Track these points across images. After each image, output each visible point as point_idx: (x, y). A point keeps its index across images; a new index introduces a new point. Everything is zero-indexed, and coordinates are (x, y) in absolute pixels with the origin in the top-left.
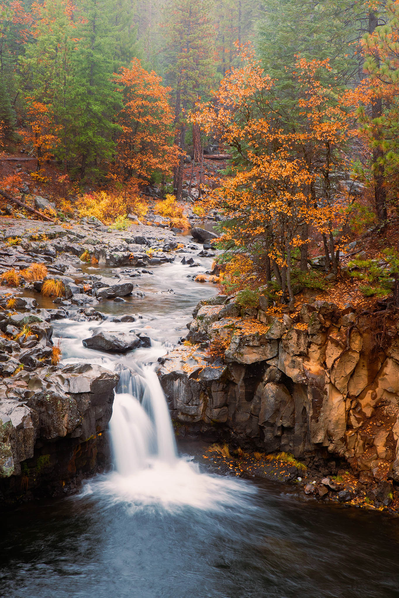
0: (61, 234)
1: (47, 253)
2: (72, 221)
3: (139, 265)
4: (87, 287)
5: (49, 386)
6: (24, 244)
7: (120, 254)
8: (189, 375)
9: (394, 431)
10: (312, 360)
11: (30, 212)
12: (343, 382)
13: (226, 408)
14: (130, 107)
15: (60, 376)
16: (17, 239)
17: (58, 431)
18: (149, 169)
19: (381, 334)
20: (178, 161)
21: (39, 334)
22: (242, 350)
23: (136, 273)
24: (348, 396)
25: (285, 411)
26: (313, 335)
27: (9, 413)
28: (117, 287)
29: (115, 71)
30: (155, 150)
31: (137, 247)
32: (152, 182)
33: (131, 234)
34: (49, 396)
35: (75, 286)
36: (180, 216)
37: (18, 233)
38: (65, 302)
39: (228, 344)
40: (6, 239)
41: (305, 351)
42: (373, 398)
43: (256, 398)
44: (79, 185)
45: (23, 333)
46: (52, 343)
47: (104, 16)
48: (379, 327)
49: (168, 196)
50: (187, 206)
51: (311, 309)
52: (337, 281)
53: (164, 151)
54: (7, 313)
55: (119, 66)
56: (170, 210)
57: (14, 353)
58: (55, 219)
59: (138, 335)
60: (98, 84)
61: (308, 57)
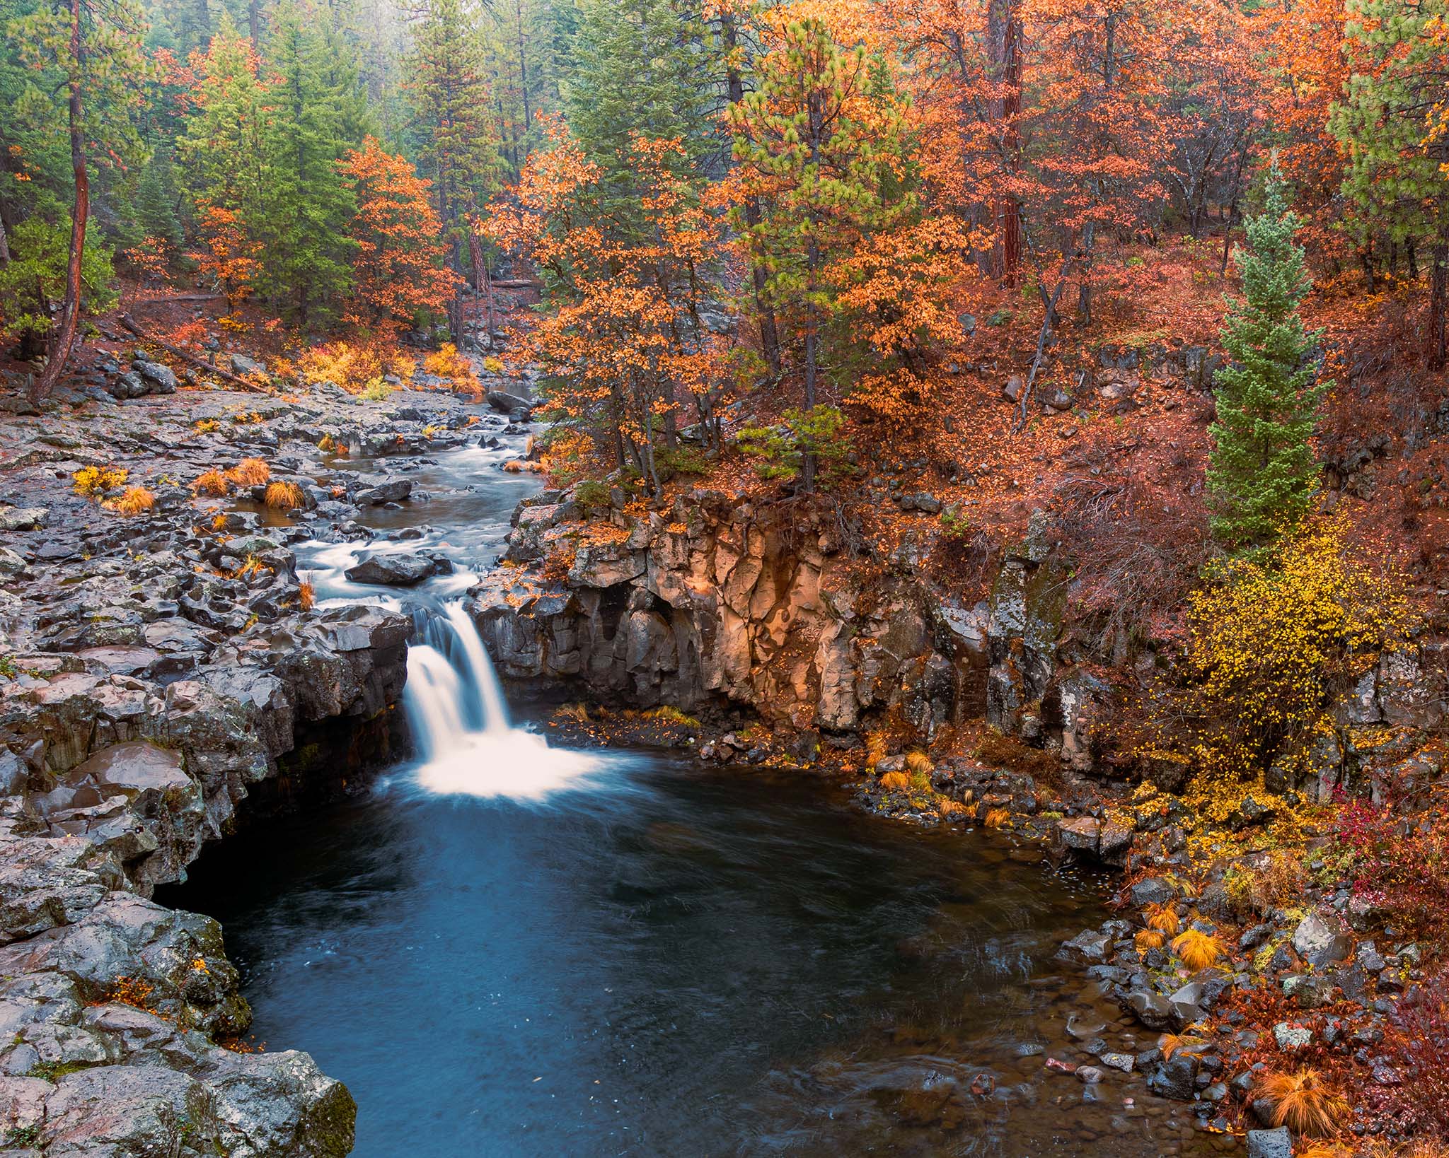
0: (283, 412)
1: (263, 441)
2: (297, 391)
3: (414, 452)
4: (339, 489)
5: (305, 643)
6: (225, 430)
7: (382, 437)
8: (517, 610)
9: (816, 661)
10: (696, 575)
11: (226, 380)
12: (743, 601)
13: (576, 652)
14: (368, 212)
15: (320, 628)
16: (212, 423)
17: (327, 708)
18: (409, 306)
19: (789, 531)
20: (453, 292)
21: (275, 567)
22: (594, 568)
23: (411, 464)
24: (751, 621)
25: (663, 649)
26: (695, 539)
27: (248, 688)
28: (386, 488)
29: (338, 157)
30: (415, 276)
31: (407, 426)
32: (415, 325)
33: (394, 406)
34: (306, 658)
35: (320, 489)
36: (466, 374)
37: (210, 413)
38: (307, 515)
39: (572, 561)
40: (193, 424)
41: (686, 562)
42: (785, 620)
43: (619, 635)
44: (300, 334)
45: (248, 567)
46: (297, 579)
47: (313, 72)
48: (786, 521)
49: (443, 345)
50: (475, 360)
51: (689, 502)
52: (720, 460)
53: (429, 277)
54: (217, 537)
55: (343, 149)
56: (449, 366)
57: (239, 598)
58: (269, 389)
59: (431, 557)
60: (313, 177)
61: (649, 136)
